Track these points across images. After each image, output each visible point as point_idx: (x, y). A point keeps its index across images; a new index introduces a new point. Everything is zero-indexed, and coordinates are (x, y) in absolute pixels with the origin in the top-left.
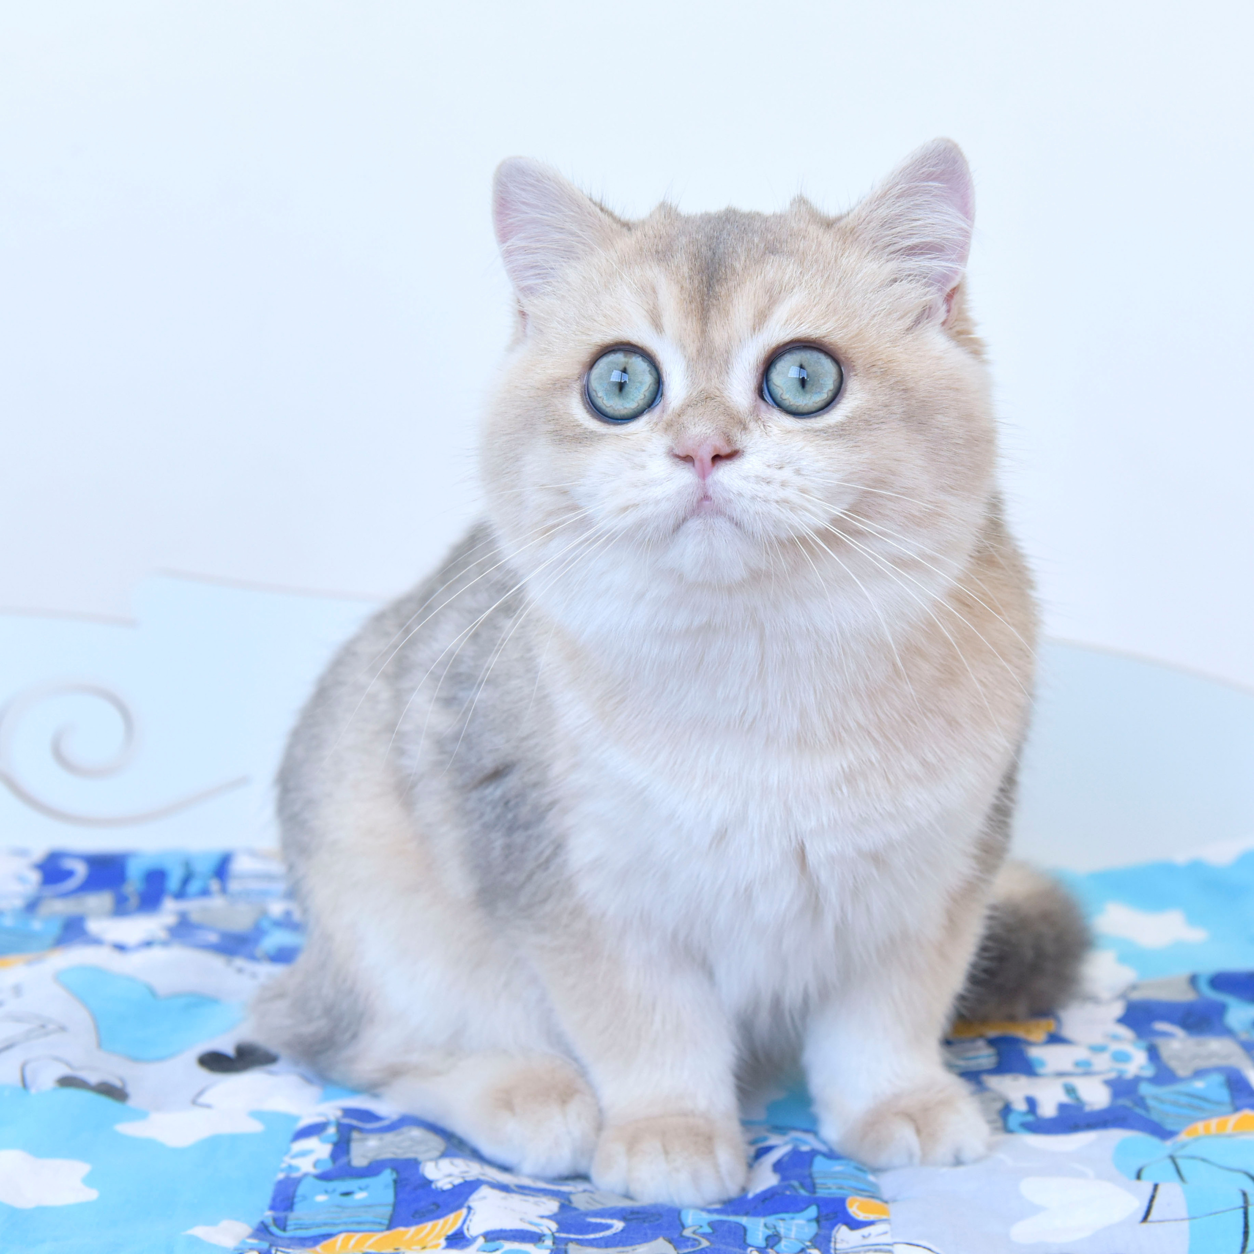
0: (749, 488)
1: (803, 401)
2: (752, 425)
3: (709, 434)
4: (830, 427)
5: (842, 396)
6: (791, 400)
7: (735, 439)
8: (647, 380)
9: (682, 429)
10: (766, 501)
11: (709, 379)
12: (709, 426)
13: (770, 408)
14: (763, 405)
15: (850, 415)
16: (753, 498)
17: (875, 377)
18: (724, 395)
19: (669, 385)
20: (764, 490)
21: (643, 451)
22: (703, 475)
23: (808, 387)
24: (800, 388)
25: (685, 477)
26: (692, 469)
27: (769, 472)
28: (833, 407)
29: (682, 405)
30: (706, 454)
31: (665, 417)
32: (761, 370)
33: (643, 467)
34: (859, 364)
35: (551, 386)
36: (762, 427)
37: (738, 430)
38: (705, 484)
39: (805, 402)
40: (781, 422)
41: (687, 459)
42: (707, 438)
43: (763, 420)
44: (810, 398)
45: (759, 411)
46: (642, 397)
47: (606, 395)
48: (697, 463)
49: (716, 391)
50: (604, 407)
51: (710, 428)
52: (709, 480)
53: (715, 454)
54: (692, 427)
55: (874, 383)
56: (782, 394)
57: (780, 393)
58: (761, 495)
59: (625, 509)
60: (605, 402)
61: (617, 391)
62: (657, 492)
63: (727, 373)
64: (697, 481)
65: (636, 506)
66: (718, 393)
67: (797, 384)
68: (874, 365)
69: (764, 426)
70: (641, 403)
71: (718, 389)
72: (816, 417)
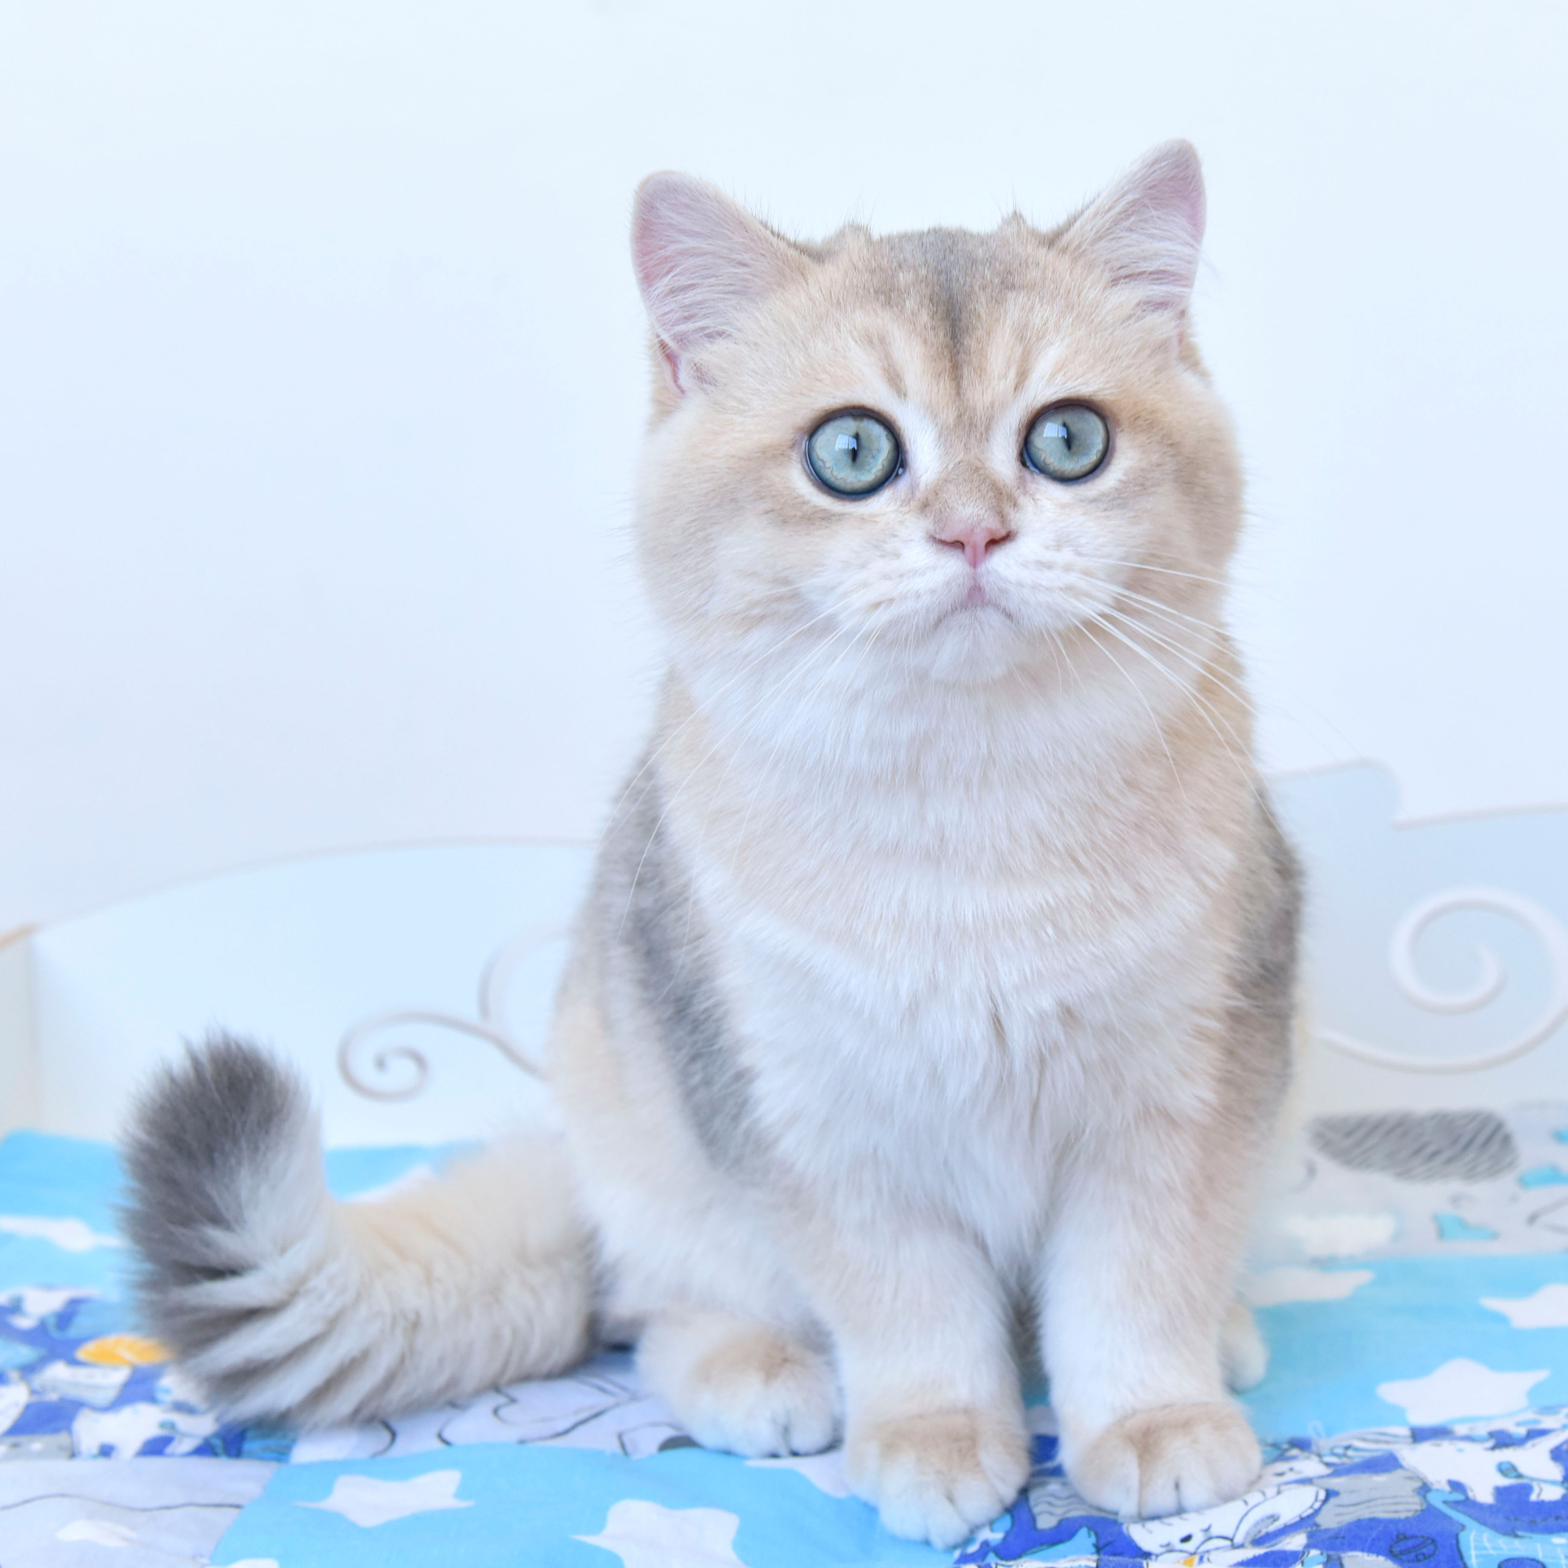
0: (1027, 576)
1: (1069, 466)
2: (1023, 500)
3: (983, 516)
4: (1104, 494)
5: (1112, 456)
6: (1055, 464)
7: (1009, 519)
8: (884, 447)
9: (948, 509)
10: (1049, 589)
11: (967, 448)
12: (981, 506)
13: (1036, 476)
14: (1027, 475)
15: (1124, 478)
16: (1035, 588)
17: (1141, 431)
18: (986, 466)
19: (915, 455)
20: (1047, 578)
21: (894, 536)
22: (974, 563)
23: (1074, 448)
24: (1065, 450)
25: (952, 565)
26: (961, 555)
27: (1049, 556)
28: (1103, 471)
29: (938, 480)
30: (981, 539)
31: (919, 495)
32: (1023, 435)
33: (897, 555)
34: (1124, 416)
35: (759, 455)
36: (1032, 502)
37: (1010, 507)
38: (976, 574)
39: (1071, 466)
40: (1050, 493)
41: (958, 545)
42: (981, 520)
43: (1031, 492)
44: (1078, 462)
45: (1025, 481)
46: (880, 467)
47: (836, 465)
48: (968, 549)
49: (977, 461)
50: (833, 479)
51: (982, 508)
52: (982, 569)
53: (990, 538)
54: (961, 508)
55: (1142, 438)
56: (1044, 458)
57: (1042, 458)
58: (1044, 583)
59: (877, 605)
60: (835, 473)
61: (850, 461)
62: (920, 584)
63: (987, 440)
64: (969, 571)
65: (891, 601)
66: (980, 465)
67: (1061, 447)
68: (1138, 417)
69: (1033, 499)
70: (879, 474)
71: (980, 461)
72: (1086, 482)
